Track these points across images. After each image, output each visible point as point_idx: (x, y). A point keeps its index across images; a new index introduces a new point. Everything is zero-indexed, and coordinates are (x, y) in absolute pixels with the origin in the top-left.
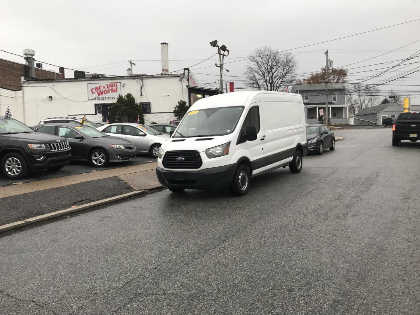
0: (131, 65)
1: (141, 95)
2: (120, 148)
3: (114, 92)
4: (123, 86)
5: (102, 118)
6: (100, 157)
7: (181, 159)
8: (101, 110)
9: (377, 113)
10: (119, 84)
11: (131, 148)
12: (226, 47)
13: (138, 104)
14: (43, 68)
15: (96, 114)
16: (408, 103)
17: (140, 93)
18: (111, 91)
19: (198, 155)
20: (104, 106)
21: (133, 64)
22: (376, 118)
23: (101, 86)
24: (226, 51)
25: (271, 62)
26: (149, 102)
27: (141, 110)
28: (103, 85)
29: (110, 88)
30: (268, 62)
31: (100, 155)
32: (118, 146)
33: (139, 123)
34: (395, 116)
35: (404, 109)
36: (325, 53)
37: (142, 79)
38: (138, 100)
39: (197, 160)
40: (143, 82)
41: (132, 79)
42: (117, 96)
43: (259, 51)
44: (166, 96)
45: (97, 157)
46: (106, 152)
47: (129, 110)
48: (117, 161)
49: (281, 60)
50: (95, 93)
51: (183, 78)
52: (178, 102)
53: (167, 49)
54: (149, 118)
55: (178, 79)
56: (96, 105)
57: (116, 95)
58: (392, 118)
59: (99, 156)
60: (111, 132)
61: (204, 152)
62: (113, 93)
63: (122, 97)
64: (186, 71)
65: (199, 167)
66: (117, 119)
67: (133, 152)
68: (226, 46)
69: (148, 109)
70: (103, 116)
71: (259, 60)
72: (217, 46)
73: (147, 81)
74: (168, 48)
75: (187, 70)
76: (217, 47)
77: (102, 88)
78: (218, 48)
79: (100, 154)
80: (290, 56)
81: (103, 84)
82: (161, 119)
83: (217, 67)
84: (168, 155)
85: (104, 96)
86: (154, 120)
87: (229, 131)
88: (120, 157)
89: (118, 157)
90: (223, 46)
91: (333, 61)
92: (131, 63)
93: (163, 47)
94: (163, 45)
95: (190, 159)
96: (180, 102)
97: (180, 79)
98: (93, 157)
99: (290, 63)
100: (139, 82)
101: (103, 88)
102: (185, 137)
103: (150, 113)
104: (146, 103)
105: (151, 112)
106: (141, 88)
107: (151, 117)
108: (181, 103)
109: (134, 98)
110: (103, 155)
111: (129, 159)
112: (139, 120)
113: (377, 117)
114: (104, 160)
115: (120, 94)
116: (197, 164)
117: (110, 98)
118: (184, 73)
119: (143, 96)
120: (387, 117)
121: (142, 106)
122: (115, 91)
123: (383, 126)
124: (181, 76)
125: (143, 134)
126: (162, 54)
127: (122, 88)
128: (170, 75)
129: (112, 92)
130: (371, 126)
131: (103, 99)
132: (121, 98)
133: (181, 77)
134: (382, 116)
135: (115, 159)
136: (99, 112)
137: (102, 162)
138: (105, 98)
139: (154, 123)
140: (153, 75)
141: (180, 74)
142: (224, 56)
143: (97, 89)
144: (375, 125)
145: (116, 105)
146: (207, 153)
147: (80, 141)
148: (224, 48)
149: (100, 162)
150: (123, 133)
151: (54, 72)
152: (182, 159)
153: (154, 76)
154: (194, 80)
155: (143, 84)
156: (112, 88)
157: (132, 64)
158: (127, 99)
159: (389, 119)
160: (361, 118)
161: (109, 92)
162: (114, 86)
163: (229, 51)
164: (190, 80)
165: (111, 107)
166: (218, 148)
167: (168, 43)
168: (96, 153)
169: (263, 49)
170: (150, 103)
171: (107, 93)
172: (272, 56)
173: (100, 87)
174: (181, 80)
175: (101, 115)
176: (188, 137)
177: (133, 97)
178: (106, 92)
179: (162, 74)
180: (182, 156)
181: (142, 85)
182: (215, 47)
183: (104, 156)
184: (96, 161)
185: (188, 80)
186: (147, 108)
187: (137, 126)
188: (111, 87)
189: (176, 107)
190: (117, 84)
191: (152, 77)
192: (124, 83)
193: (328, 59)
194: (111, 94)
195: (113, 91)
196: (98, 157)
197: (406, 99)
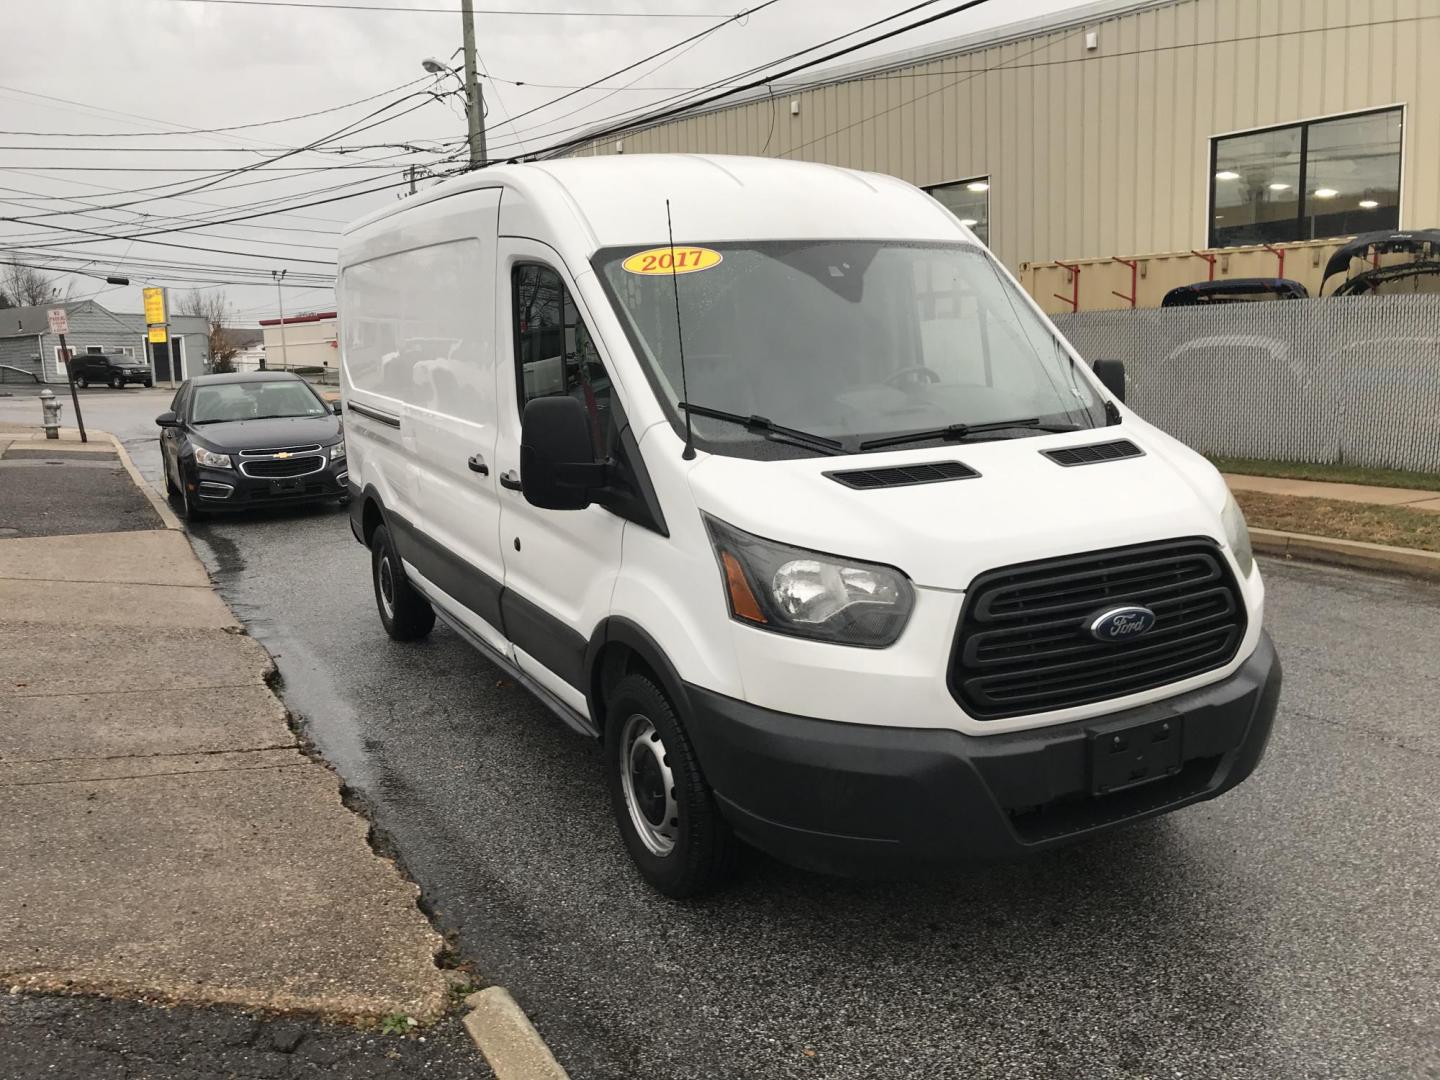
7: (1139, 615)
9: (37, 336)
16: (161, 305)
19: (1216, 572)
22: (36, 355)
34: (102, 351)
35: (149, 326)
65: (1232, 652)
113: (39, 352)
120: (75, 352)
144: (33, 380)
152: (1149, 619)
159: (86, 359)
197: (153, 291)
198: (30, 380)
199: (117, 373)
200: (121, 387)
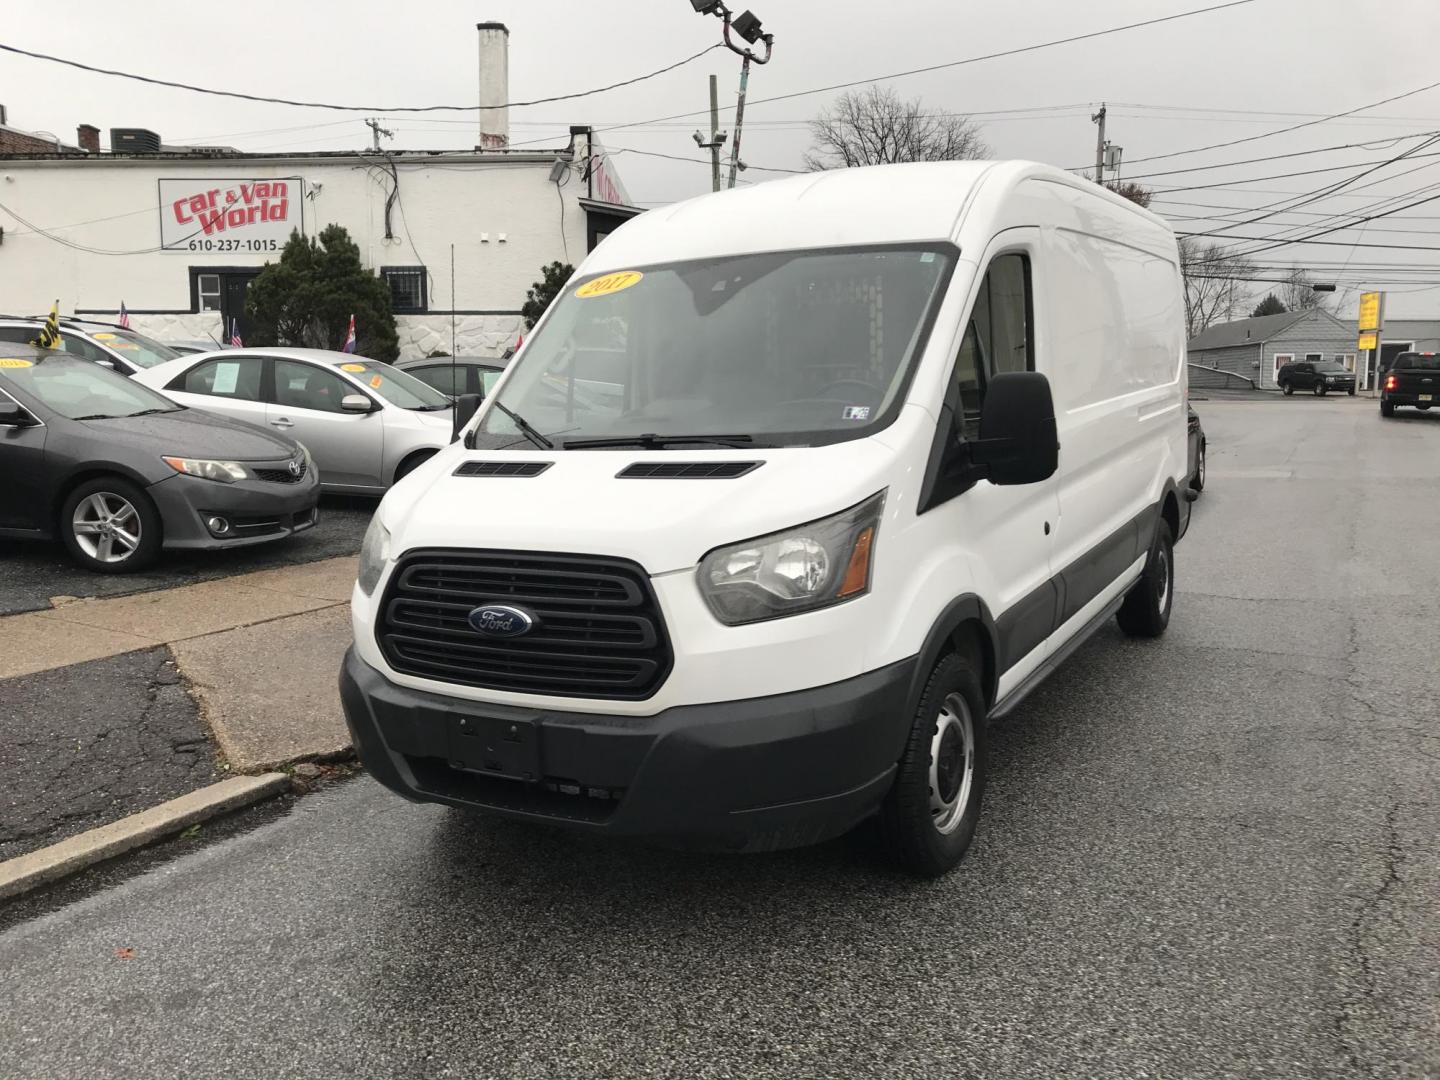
0: (377, 138)
1: (389, 235)
2: (223, 478)
3: (273, 217)
4: (311, 193)
5: (220, 328)
6: (114, 522)
7: (508, 615)
8: (218, 294)
9: (1259, 345)
10: (293, 187)
11: (285, 476)
12: (760, 24)
13: (372, 271)
14: (7, 123)
15: (195, 309)
16: (1376, 311)
17: (384, 226)
18: (258, 215)
19: (636, 597)
20: (231, 277)
21: (382, 131)
22: (1257, 362)
23: (217, 192)
24: (759, 40)
25: (893, 145)
26: (419, 264)
27: (386, 299)
28: (224, 187)
29: (257, 202)
30: (883, 148)
31: (113, 510)
32: (209, 468)
33: (354, 353)
34: (1322, 358)
35: (1361, 332)
36: (1094, 118)
37: (394, 169)
38: (375, 257)
39: (633, 632)
40: (396, 180)
41: (349, 168)
42: (283, 239)
43: (850, 105)
44: (494, 242)
45: (98, 519)
46: (147, 496)
47: (335, 296)
48: (207, 543)
49: (928, 141)
50: (189, 219)
51: (567, 166)
52: (544, 269)
53: (502, 48)
54: (418, 335)
55: (546, 171)
56: (195, 272)
57: (280, 233)
58: (1311, 362)
59: (111, 517)
60: (215, 390)
61: (688, 579)
62: (270, 223)
63: (305, 239)
64: (581, 139)
65: (648, 687)
66: (286, 335)
67: (298, 496)
68: (760, 19)
69: (417, 293)
70: (224, 317)
71: (852, 138)
72: (720, 10)
73: (409, 178)
74: (509, 48)
75: (586, 136)
76: (719, 15)
77: (221, 202)
78: (727, 21)
79: (113, 506)
80: (962, 129)
81: (223, 182)
82: (471, 340)
83: (703, 149)
84: (415, 578)
85: (230, 233)
86: (443, 343)
87: (859, 412)
88: (222, 525)
89: (212, 521)
90: (748, 16)
91: (1121, 150)
92: (375, 127)
93: (486, 41)
94: (485, 31)
95: (582, 622)
96: (553, 270)
97: (554, 171)
98: (76, 522)
99: (962, 152)
100: (379, 178)
101: (227, 201)
102: (550, 447)
103: (423, 311)
104: (409, 269)
105: (431, 308)
106: (389, 205)
107: (429, 330)
108: (558, 271)
109: (356, 247)
110: (128, 509)
111: (275, 529)
112: (352, 338)
113: (1259, 360)
114: (135, 534)
115: (295, 229)
116: (636, 667)
117: (256, 245)
118: (572, 146)
119: (397, 241)
120: (1293, 359)
121: (392, 282)
122: (278, 213)
123: (1282, 393)
124: (559, 160)
125: (364, 401)
126: (480, 70)
127: (307, 201)
128: (510, 154)
129: (264, 218)
130: (1232, 392)
131: (225, 246)
132: (299, 245)
133: (558, 163)
134: (1276, 355)
135: (196, 534)
136: (209, 303)
137: (126, 549)
138: (234, 245)
139: (437, 354)
140: (442, 152)
141: (556, 151)
142: (751, 62)
143: (198, 202)
144: (1251, 386)
145: (276, 274)
146: (710, 582)
147: (12, 434)
148: (749, 27)
149: (118, 548)
150: (268, 394)
151: (53, 140)
152: (519, 622)
153: (444, 154)
154: (613, 181)
155: (396, 186)
156: (265, 203)
157: (379, 133)
158: (328, 248)
159: (1300, 367)
160: (1201, 362)
161: (251, 220)
162: (275, 194)
163: (774, 40)
164: (594, 176)
165: (258, 281)
166: (790, 545)
167: (507, 26)
168: (92, 497)
169: (865, 100)
170: (423, 271)
171: (242, 221)
172: (896, 127)
173: (212, 195)
174: (556, 178)
175: (218, 314)
176: (570, 446)
177: (353, 242)
178: (237, 218)
179: (478, 149)
180: (518, 590)
181: (390, 192)
182: (711, 15)
183: (133, 517)
184: (94, 539)
185: (588, 175)
186: (413, 290)
187: (338, 365)
188: (259, 195)
189: (534, 290)
190: (284, 187)
191: (434, 159)
192: (315, 182)
193: (1106, 139)
194: (259, 229)
195: (268, 214)
196: (105, 519)
197: (1371, 296)
198: (1248, 387)
199: (1320, 380)
200: (1322, 395)
